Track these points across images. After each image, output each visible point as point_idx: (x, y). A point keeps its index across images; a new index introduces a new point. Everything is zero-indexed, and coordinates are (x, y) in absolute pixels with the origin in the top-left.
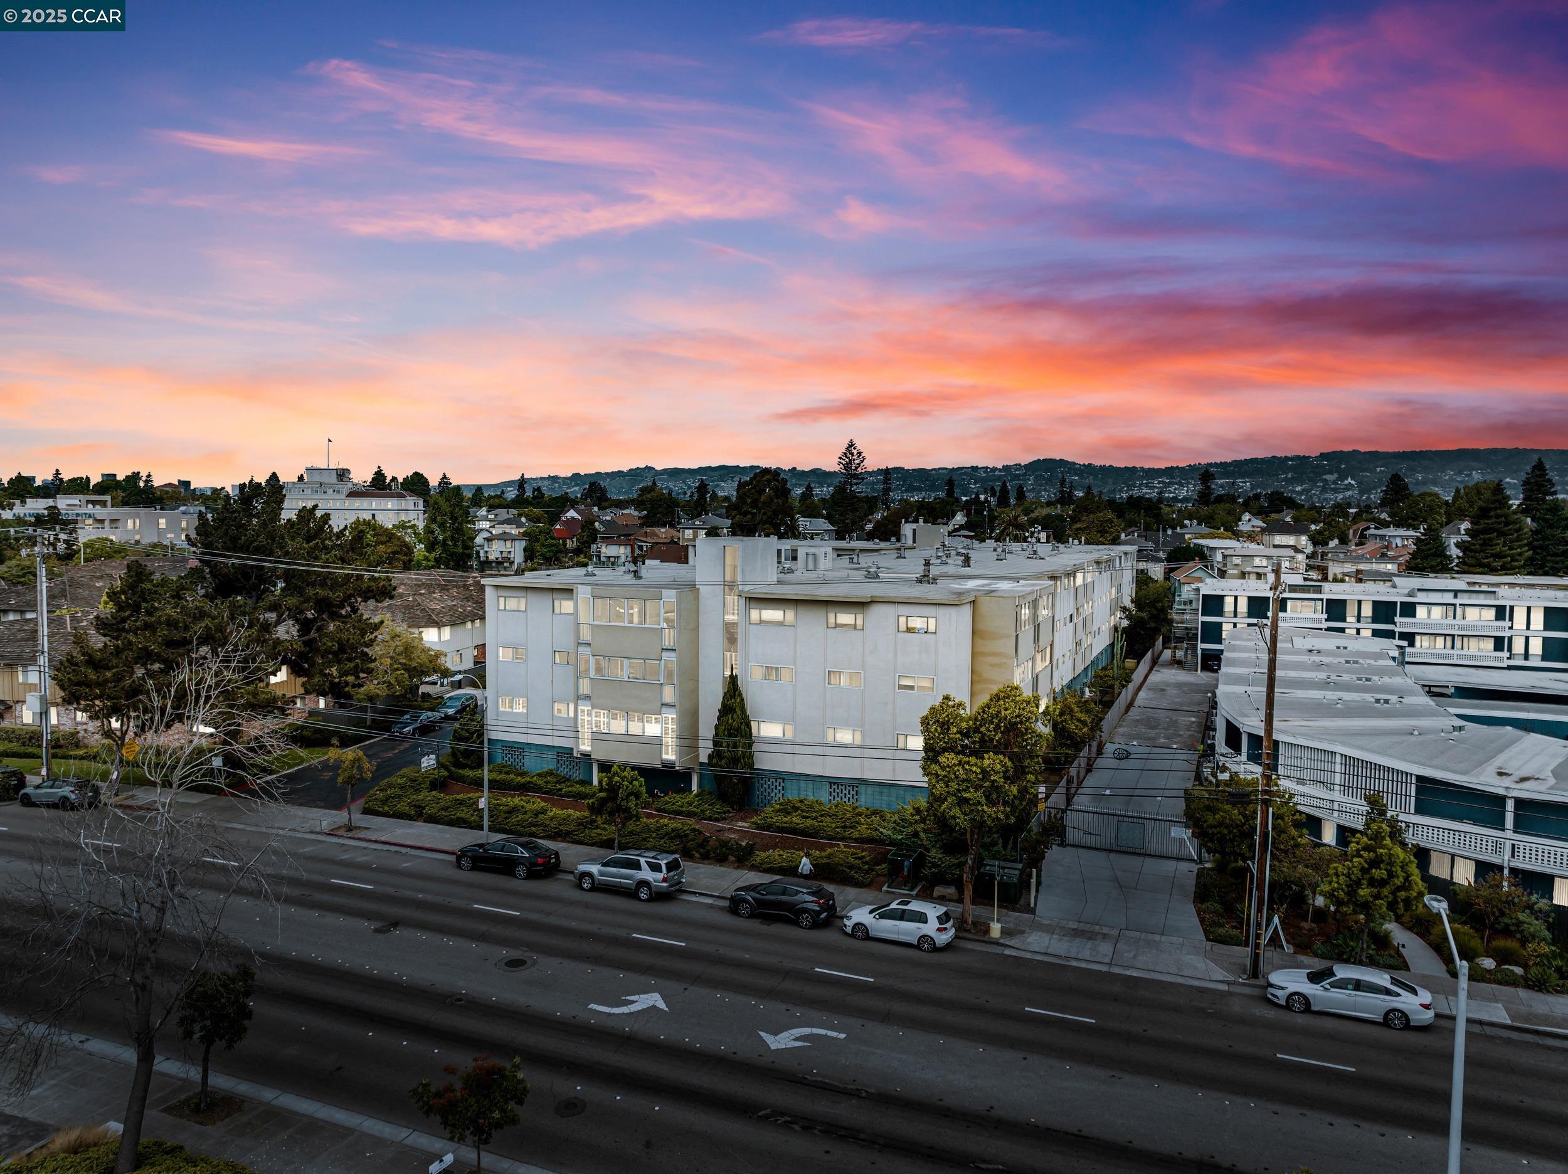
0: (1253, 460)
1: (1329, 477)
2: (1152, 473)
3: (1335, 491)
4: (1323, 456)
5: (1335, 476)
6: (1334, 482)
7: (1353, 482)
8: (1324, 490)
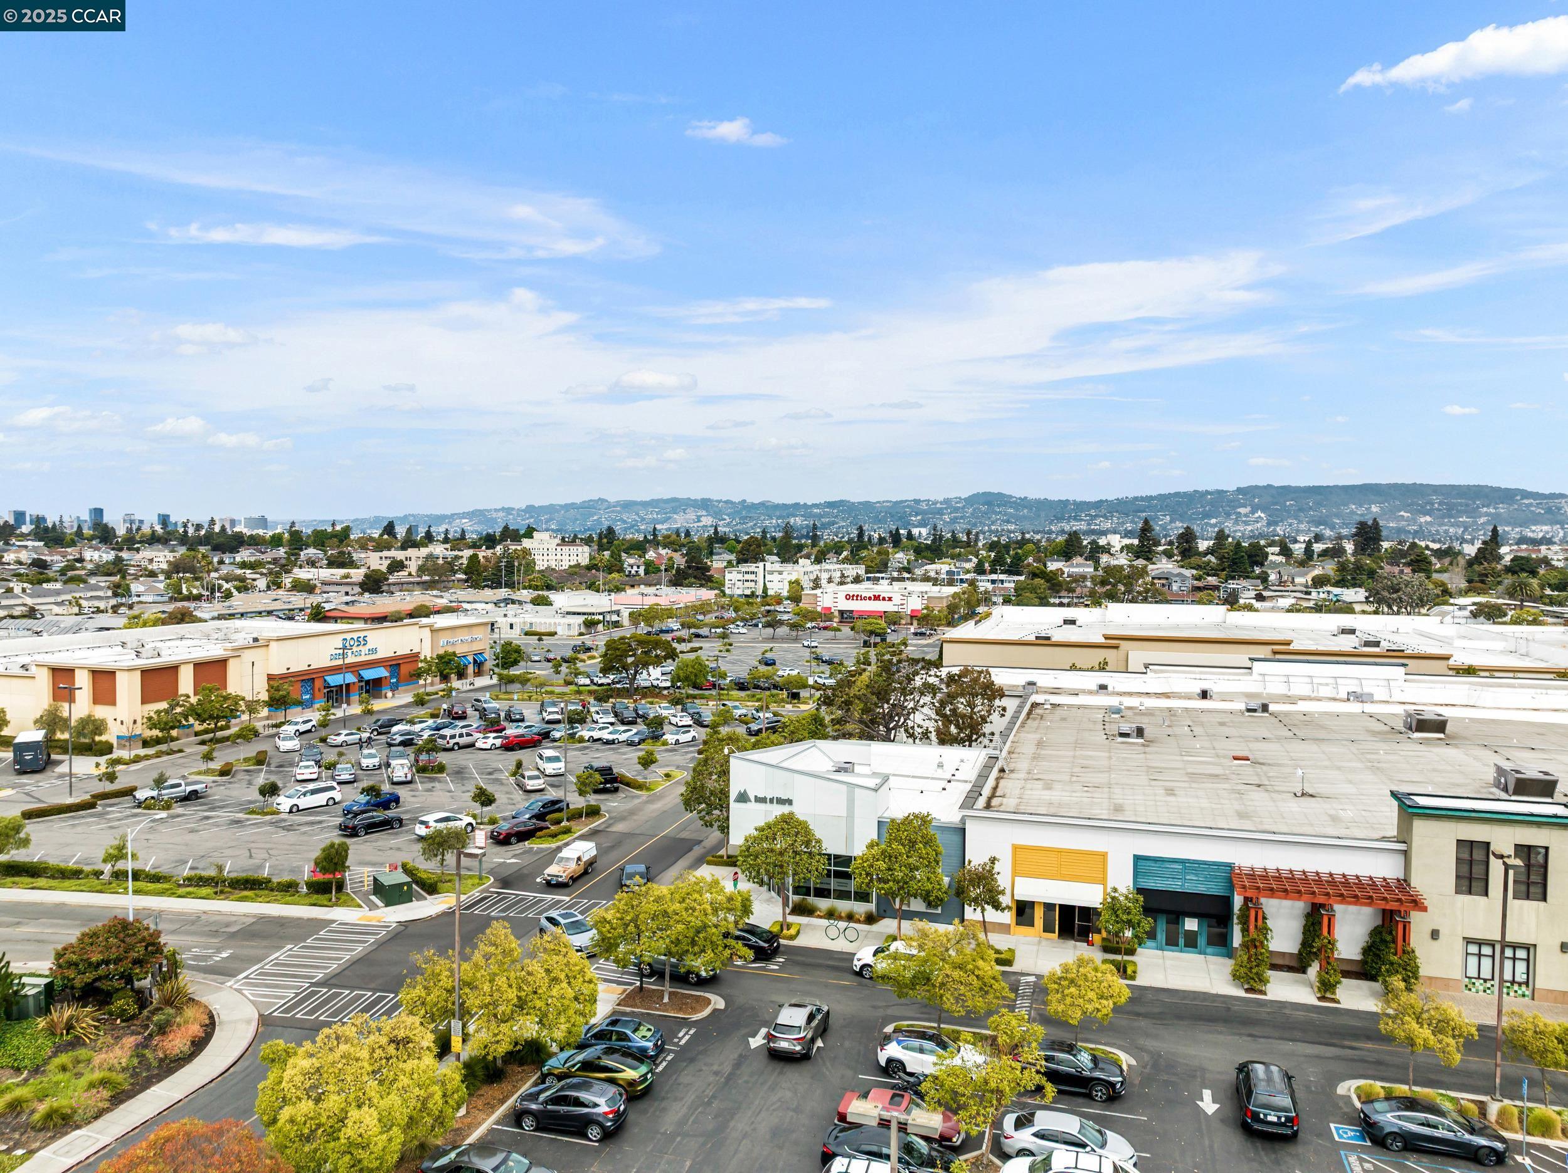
0: (1177, 494)
1: (1242, 510)
2: (1081, 507)
3: (1246, 523)
4: (1240, 490)
5: (1249, 509)
6: (1246, 515)
7: (1263, 515)
8: (1236, 522)
